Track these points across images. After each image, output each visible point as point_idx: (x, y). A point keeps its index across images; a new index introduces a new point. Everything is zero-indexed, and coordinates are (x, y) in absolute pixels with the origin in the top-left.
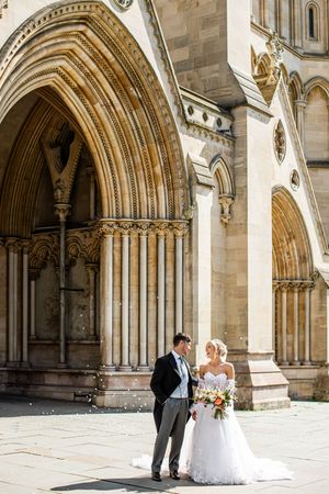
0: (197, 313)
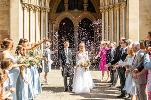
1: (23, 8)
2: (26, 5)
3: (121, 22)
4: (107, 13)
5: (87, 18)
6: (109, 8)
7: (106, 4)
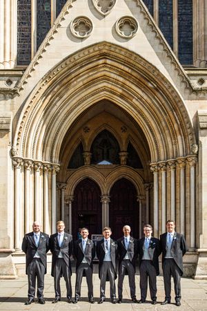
0: (202, 213)
1: (14, 167)
2: (19, 161)
3: (188, 190)
4: (163, 173)
5: (127, 177)
6: (167, 164)
7: (162, 157)
